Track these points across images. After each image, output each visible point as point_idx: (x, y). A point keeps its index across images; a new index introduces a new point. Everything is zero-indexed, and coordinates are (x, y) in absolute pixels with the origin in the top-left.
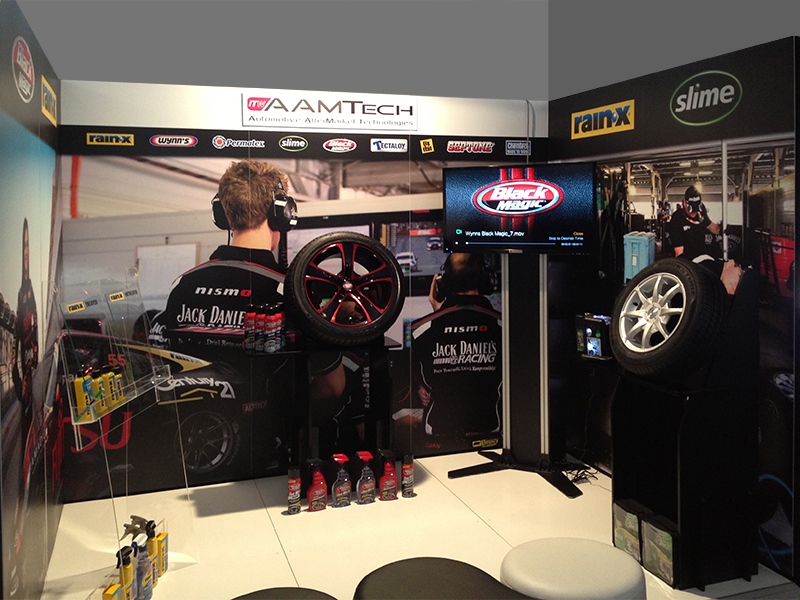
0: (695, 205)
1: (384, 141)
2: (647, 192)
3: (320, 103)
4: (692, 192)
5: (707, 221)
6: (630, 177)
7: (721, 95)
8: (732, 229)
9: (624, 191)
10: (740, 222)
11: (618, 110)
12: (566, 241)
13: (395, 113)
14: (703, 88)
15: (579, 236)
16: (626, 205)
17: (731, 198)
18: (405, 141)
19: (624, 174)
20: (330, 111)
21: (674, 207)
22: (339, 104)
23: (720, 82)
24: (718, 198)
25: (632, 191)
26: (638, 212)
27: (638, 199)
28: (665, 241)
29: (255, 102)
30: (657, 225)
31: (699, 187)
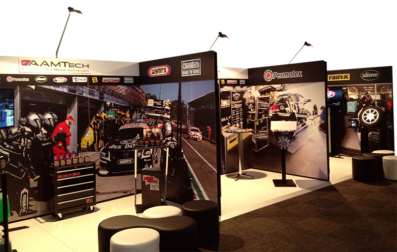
0: (368, 96)
1: (78, 78)
2: (354, 93)
3: (52, 63)
4: (367, 93)
5: (372, 99)
6: (349, 90)
7: (375, 75)
8: (377, 100)
9: (347, 93)
10: (380, 99)
11: (345, 76)
12: (336, 104)
13: (82, 67)
14: (370, 73)
15: (339, 103)
16: (348, 96)
17: (377, 94)
18: (86, 78)
19: (347, 89)
20: (56, 66)
21: (362, 96)
22: (59, 63)
23: (374, 73)
24: (374, 94)
25: (349, 93)
26: (352, 97)
27: (351, 95)
28: (360, 103)
29: (24, 62)
30: (358, 100)
31: (369, 92)
